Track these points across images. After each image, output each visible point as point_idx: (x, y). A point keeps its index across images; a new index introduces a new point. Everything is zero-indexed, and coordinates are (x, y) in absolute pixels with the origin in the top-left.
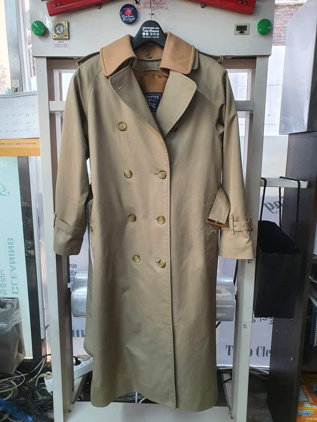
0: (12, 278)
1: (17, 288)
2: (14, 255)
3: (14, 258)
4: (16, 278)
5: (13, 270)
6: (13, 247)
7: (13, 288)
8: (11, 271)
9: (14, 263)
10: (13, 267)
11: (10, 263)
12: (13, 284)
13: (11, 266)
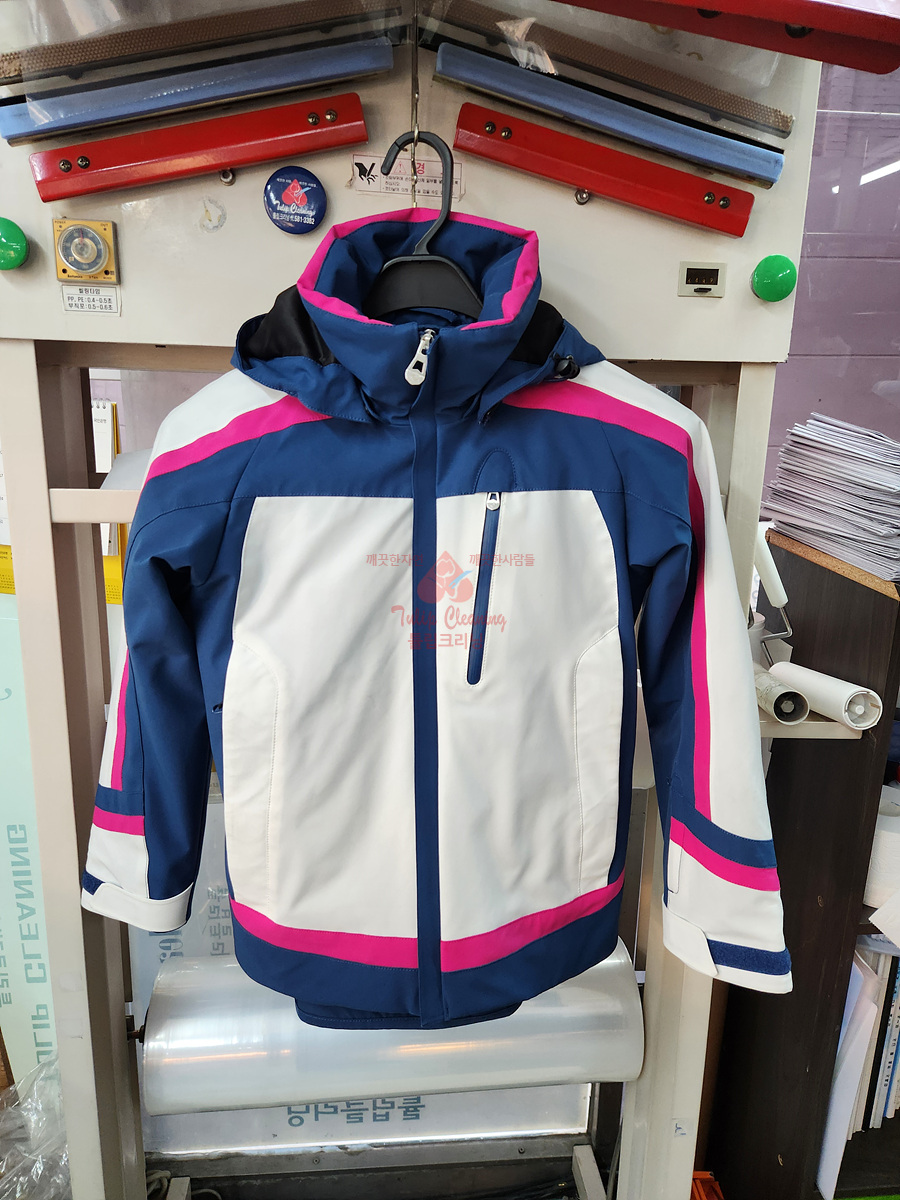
0: (24, 938)
1: (41, 966)
2: (28, 873)
3: (30, 883)
4: (36, 937)
5: (28, 915)
6: (25, 850)
7: (28, 967)
8: (21, 918)
9: (30, 895)
10: (27, 908)
11: (18, 896)
12: (27, 957)
13: (19, 905)
